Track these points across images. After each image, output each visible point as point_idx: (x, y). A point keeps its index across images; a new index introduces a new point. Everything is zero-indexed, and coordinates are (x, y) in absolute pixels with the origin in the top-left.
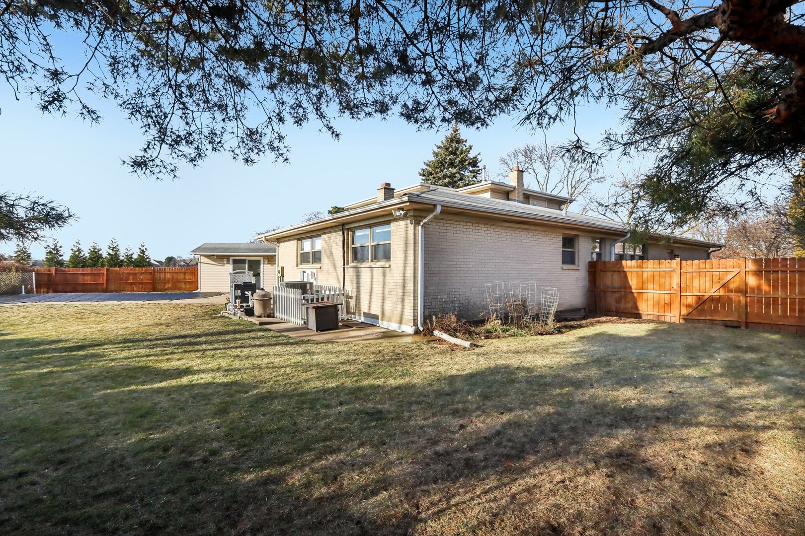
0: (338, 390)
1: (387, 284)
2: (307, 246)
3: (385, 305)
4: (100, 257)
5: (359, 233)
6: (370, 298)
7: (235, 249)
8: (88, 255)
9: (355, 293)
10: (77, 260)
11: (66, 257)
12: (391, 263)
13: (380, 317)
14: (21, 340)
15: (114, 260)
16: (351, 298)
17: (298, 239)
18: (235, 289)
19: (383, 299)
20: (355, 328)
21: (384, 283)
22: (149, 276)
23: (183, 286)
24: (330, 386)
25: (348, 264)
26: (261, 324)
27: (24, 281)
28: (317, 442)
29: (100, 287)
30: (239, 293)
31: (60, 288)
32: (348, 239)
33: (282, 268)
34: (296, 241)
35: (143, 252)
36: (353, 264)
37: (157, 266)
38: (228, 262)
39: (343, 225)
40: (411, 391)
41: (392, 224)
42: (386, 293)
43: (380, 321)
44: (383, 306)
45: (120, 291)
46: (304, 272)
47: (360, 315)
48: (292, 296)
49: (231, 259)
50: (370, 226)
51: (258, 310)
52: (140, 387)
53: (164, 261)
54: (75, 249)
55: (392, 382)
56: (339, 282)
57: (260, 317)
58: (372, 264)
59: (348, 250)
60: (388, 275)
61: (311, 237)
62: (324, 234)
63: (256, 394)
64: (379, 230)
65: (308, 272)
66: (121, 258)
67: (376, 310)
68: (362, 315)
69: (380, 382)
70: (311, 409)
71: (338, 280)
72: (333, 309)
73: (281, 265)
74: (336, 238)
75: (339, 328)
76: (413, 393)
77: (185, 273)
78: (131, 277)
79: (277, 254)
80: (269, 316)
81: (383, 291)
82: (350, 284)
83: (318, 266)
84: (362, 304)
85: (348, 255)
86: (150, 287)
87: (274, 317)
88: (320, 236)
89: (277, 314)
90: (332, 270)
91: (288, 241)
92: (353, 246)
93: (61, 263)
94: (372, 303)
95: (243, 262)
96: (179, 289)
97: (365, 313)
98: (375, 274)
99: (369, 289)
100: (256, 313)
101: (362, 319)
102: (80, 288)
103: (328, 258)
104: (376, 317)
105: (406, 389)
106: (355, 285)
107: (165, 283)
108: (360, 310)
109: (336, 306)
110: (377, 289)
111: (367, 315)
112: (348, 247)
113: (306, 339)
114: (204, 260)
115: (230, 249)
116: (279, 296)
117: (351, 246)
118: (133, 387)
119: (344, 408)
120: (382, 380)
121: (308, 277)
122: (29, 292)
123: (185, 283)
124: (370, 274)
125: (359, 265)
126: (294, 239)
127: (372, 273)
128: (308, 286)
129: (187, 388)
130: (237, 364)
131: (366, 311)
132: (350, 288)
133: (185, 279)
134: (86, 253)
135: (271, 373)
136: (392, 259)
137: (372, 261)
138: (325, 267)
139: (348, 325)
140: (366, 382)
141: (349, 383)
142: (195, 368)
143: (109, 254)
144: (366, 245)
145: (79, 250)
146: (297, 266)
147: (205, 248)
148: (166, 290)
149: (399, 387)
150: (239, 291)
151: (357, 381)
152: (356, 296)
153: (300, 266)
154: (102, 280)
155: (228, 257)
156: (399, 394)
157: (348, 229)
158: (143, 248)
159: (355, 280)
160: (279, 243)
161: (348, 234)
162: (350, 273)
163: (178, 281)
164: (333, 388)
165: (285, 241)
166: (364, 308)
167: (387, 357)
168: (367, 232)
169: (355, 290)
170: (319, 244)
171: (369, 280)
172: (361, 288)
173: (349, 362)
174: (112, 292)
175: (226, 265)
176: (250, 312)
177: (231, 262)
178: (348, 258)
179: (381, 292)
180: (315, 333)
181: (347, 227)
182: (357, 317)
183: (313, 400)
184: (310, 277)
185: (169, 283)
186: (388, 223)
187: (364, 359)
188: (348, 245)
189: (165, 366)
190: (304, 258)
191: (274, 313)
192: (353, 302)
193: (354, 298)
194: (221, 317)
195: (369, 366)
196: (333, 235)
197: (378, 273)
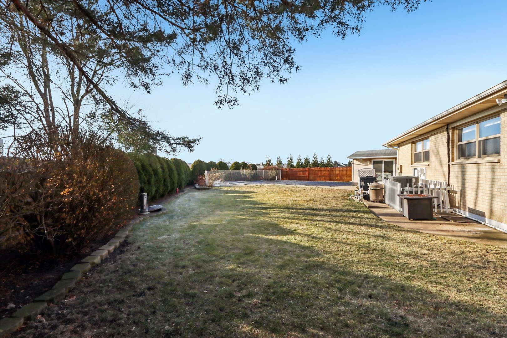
0: (378, 281)
1: (496, 180)
2: (420, 147)
3: (494, 202)
4: (309, 162)
5: (466, 131)
6: (477, 195)
7: (375, 154)
8: (304, 162)
9: (460, 188)
10: (299, 165)
11: (295, 163)
12: (502, 157)
13: (487, 214)
14: (254, 201)
15: (315, 164)
16: (456, 192)
17: (412, 143)
18: (361, 181)
19: (492, 197)
20: (452, 222)
21: (493, 180)
22: (327, 172)
23: (346, 178)
24: (376, 274)
25: (453, 161)
26: (370, 207)
27: (277, 174)
28: (314, 326)
29: (306, 178)
30: (363, 184)
31: (290, 178)
32: (453, 138)
33: (401, 166)
34: (410, 145)
35: (329, 159)
36: (459, 161)
37: (343, 166)
38: (370, 163)
39: (448, 125)
40: (472, 317)
41: (502, 115)
42: (495, 190)
43: (487, 220)
44: (491, 203)
45: (314, 180)
46: (415, 169)
47: (465, 210)
48: (395, 188)
49: (372, 161)
50: (477, 122)
51: (372, 197)
52: (264, 236)
53: (347, 164)
54: (299, 159)
55: (452, 294)
56: (445, 178)
57: (373, 202)
58: (479, 160)
59: (453, 147)
60: (498, 171)
61: (422, 140)
62: (431, 135)
63: (315, 261)
64: (488, 124)
65: (419, 168)
66: (318, 163)
67: (483, 207)
68: (467, 210)
69: (434, 289)
70: (340, 290)
71: (444, 176)
72: (427, 202)
73: (400, 164)
74: (442, 137)
75: (435, 220)
76: (474, 321)
77: (346, 171)
78: (319, 173)
79: (397, 156)
80: (380, 202)
81: (492, 188)
82: (455, 180)
83: (426, 163)
84: (467, 199)
85: (453, 152)
86: (328, 178)
87: (384, 203)
88: (428, 138)
89: (387, 201)
90: (438, 167)
91: (405, 144)
92: (460, 143)
93: (293, 166)
94: (479, 199)
95: (381, 162)
96: (344, 180)
97: (469, 209)
98: (481, 170)
99: (475, 185)
100: (371, 199)
101: (467, 214)
102: (298, 178)
103: (436, 156)
104: (482, 215)
105: (466, 310)
106: (460, 180)
107: (336, 176)
108: (464, 205)
109: (430, 199)
110: (485, 186)
111: (472, 211)
112: (453, 145)
113: (393, 224)
114: (355, 162)
115: (371, 154)
116: (388, 187)
117: (457, 143)
118: (260, 235)
119: (368, 303)
120: (440, 287)
121: (418, 173)
122: (279, 179)
123: (347, 176)
124: (476, 171)
125: (466, 161)
126: (409, 143)
127: (479, 169)
128: (414, 180)
129: (282, 243)
130: (324, 235)
131: (472, 207)
132: (455, 184)
133: (347, 174)
134: (303, 161)
135: (338, 247)
136: (502, 153)
137: (480, 157)
138: (432, 165)
139: (446, 218)
140: (417, 283)
141: (397, 277)
142: (299, 231)
143: (313, 161)
144: (473, 141)
145: (300, 159)
146: (412, 164)
147: (356, 155)
148: (336, 180)
149: (458, 305)
150: (363, 182)
151: (408, 277)
152: (461, 191)
153: (414, 164)
154: (307, 174)
155: (370, 160)
156: (451, 314)
157: (454, 129)
158: (329, 157)
159: (460, 176)
160: (399, 147)
161: (453, 133)
162: (455, 169)
163: (343, 175)
164: (376, 277)
165: (403, 145)
166: (470, 204)
167: (468, 261)
168: (473, 128)
169: (460, 185)
170: (429, 144)
171: (475, 176)
172: (467, 184)
173: (416, 256)
174: (311, 180)
175: (369, 165)
176: (367, 198)
177: (372, 162)
178: (453, 155)
179: (489, 189)
180: (408, 221)
181: (452, 126)
182: (462, 212)
183: (349, 282)
184: (420, 173)
185: (338, 176)
186: (497, 114)
187: (436, 256)
188: (453, 143)
189: (287, 226)
190: (417, 158)
191: (384, 200)
192: (457, 197)
193: (459, 193)
194: (350, 199)
195: (437, 266)
196: (440, 135)
197: (485, 169)
